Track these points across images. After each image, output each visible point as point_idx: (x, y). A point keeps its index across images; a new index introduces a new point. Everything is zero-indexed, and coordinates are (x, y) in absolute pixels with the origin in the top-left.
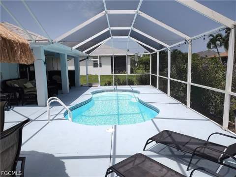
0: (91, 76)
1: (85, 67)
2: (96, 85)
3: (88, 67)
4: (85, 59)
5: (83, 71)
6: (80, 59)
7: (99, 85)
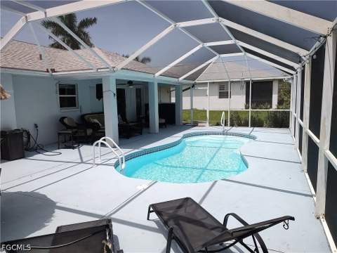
0: (196, 112)
1: (189, 98)
2: (203, 124)
3: (194, 98)
4: (189, 88)
5: (186, 104)
6: (184, 88)
7: (208, 124)
